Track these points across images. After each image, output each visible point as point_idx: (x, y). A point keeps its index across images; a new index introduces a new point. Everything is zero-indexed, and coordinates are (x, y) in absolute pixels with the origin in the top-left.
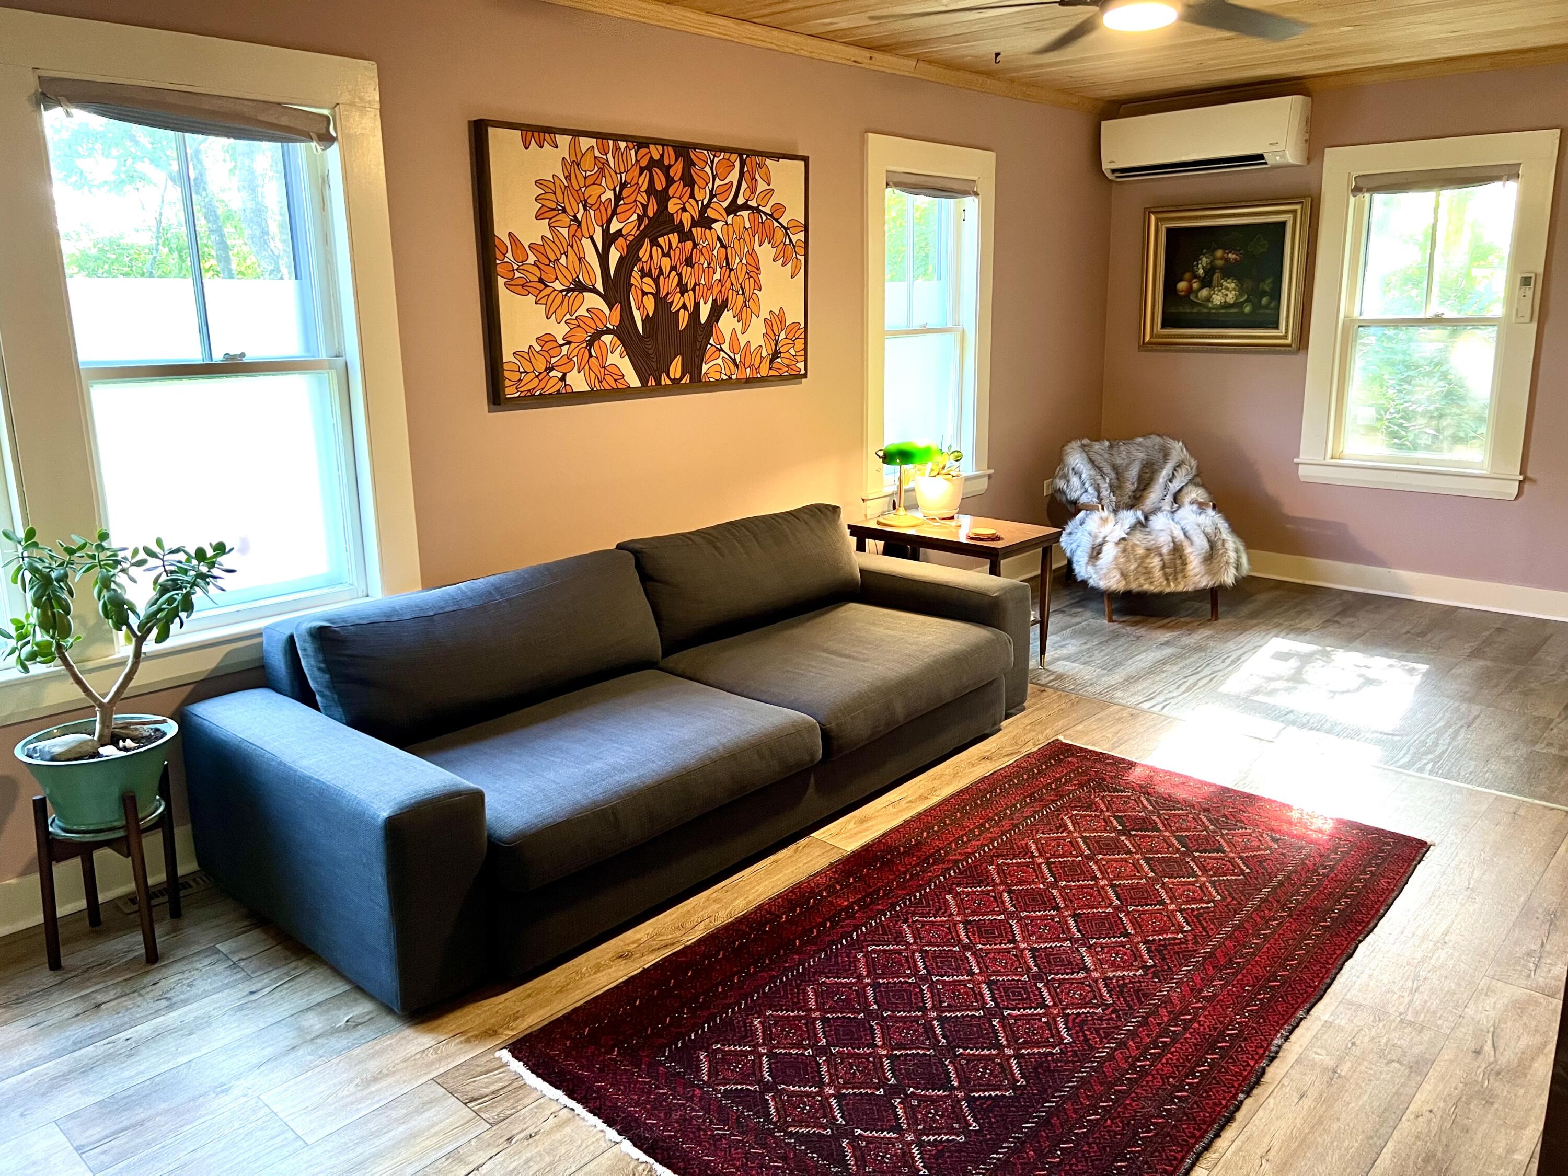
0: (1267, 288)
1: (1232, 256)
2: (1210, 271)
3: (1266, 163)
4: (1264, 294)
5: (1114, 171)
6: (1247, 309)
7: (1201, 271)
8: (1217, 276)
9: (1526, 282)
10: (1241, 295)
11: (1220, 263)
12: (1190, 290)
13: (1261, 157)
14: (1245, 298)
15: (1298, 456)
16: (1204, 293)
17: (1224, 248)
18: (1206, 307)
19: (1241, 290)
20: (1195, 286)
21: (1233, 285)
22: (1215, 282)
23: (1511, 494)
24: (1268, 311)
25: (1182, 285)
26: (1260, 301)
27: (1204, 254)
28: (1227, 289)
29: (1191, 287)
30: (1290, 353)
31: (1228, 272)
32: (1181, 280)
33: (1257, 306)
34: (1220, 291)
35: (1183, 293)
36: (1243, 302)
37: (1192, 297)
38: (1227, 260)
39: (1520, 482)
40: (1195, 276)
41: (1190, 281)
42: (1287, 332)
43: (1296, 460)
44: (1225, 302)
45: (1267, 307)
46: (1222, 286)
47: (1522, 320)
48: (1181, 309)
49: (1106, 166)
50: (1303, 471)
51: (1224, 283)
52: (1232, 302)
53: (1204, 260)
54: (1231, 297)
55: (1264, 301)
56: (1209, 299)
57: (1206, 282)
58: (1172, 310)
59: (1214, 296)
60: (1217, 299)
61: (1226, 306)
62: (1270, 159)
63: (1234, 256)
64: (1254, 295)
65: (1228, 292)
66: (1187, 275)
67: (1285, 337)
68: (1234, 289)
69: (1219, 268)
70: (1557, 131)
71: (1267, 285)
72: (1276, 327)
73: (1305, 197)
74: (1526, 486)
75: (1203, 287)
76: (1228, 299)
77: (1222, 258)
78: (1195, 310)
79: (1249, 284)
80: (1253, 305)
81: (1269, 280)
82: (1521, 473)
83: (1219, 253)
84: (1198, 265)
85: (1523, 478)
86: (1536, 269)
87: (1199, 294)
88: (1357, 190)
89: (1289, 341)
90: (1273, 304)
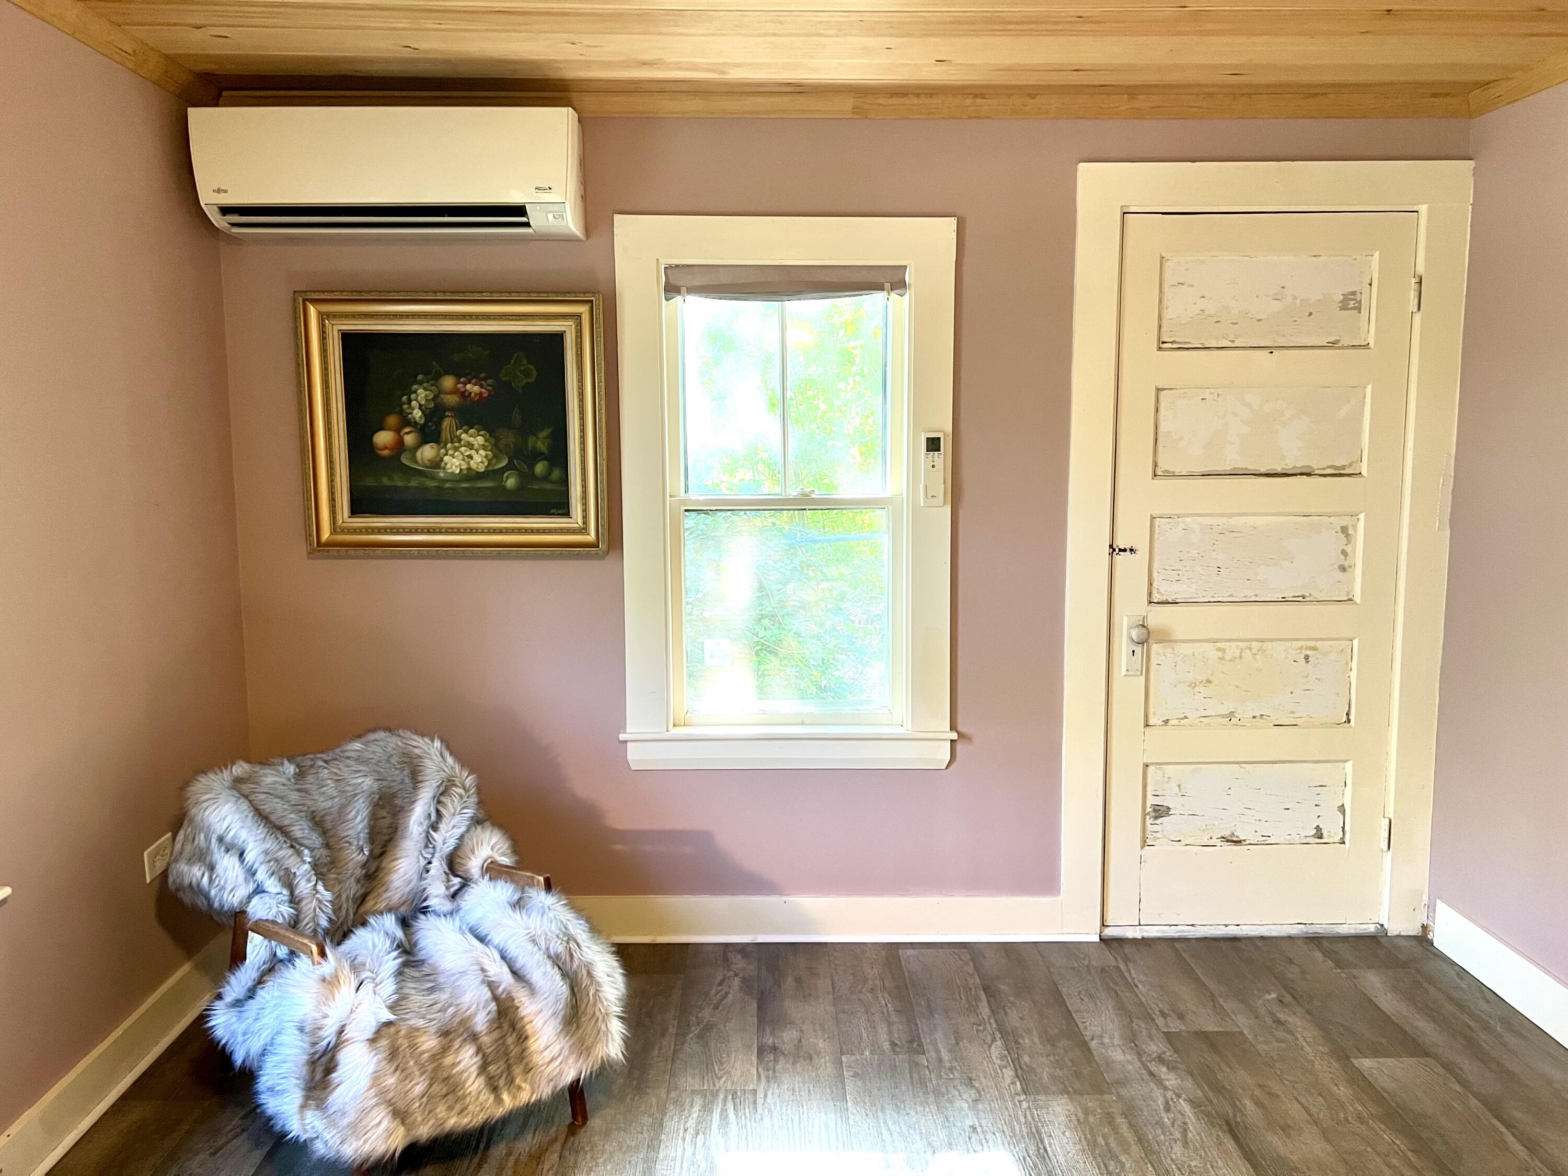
0: (542, 446)
1: (473, 388)
2: (435, 413)
3: (527, 225)
4: (536, 456)
5: (225, 210)
6: (511, 482)
7: (417, 414)
8: (447, 423)
9: (933, 445)
10: (497, 457)
11: (452, 399)
12: (399, 446)
13: (520, 210)
14: (504, 463)
15: (622, 727)
16: (427, 452)
17: (458, 376)
18: (433, 478)
19: (496, 448)
20: (409, 439)
21: (480, 440)
22: (445, 434)
23: (942, 761)
24: (548, 486)
25: (383, 438)
26: (532, 467)
27: (420, 383)
28: (470, 446)
29: (400, 443)
30: (597, 557)
31: (470, 415)
32: (381, 429)
33: (527, 477)
34: (456, 449)
35: (386, 453)
36: (503, 470)
37: (405, 460)
38: (464, 395)
39: (953, 741)
40: (406, 422)
41: (398, 430)
42: (585, 523)
43: (622, 737)
44: (469, 469)
45: (546, 478)
46: (460, 440)
47: (934, 501)
48: (385, 481)
49: (208, 198)
50: (637, 756)
51: (464, 436)
52: (482, 469)
53: (422, 394)
54: (479, 461)
55: (540, 468)
56: (437, 464)
57: (430, 433)
58: (369, 482)
59: (446, 458)
60: (454, 464)
61: (470, 476)
62: (535, 217)
63: (476, 389)
64: (520, 457)
65: (473, 452)
66: (392, 420)
67: (584, 530)
68: (484, 448)
69: (451, 409)
70: (953, 221)
71: (541, 442)
72: (567, 514)
73: (593, 294)
74: (959, 747)
75: (424, 441)
76: (473, 464)
77: (455, 391)
78: (414, 483)
79: (509, 438)
80: (521, 475)
81: (544, 434)
82: (953, 728)
83: (448, 382)
84: (410, 401)
85: (954, 736)
86: (943, 425)
87: (419, 454)
88: (671, 290)
89: (592, 537)
90: (556, 474)
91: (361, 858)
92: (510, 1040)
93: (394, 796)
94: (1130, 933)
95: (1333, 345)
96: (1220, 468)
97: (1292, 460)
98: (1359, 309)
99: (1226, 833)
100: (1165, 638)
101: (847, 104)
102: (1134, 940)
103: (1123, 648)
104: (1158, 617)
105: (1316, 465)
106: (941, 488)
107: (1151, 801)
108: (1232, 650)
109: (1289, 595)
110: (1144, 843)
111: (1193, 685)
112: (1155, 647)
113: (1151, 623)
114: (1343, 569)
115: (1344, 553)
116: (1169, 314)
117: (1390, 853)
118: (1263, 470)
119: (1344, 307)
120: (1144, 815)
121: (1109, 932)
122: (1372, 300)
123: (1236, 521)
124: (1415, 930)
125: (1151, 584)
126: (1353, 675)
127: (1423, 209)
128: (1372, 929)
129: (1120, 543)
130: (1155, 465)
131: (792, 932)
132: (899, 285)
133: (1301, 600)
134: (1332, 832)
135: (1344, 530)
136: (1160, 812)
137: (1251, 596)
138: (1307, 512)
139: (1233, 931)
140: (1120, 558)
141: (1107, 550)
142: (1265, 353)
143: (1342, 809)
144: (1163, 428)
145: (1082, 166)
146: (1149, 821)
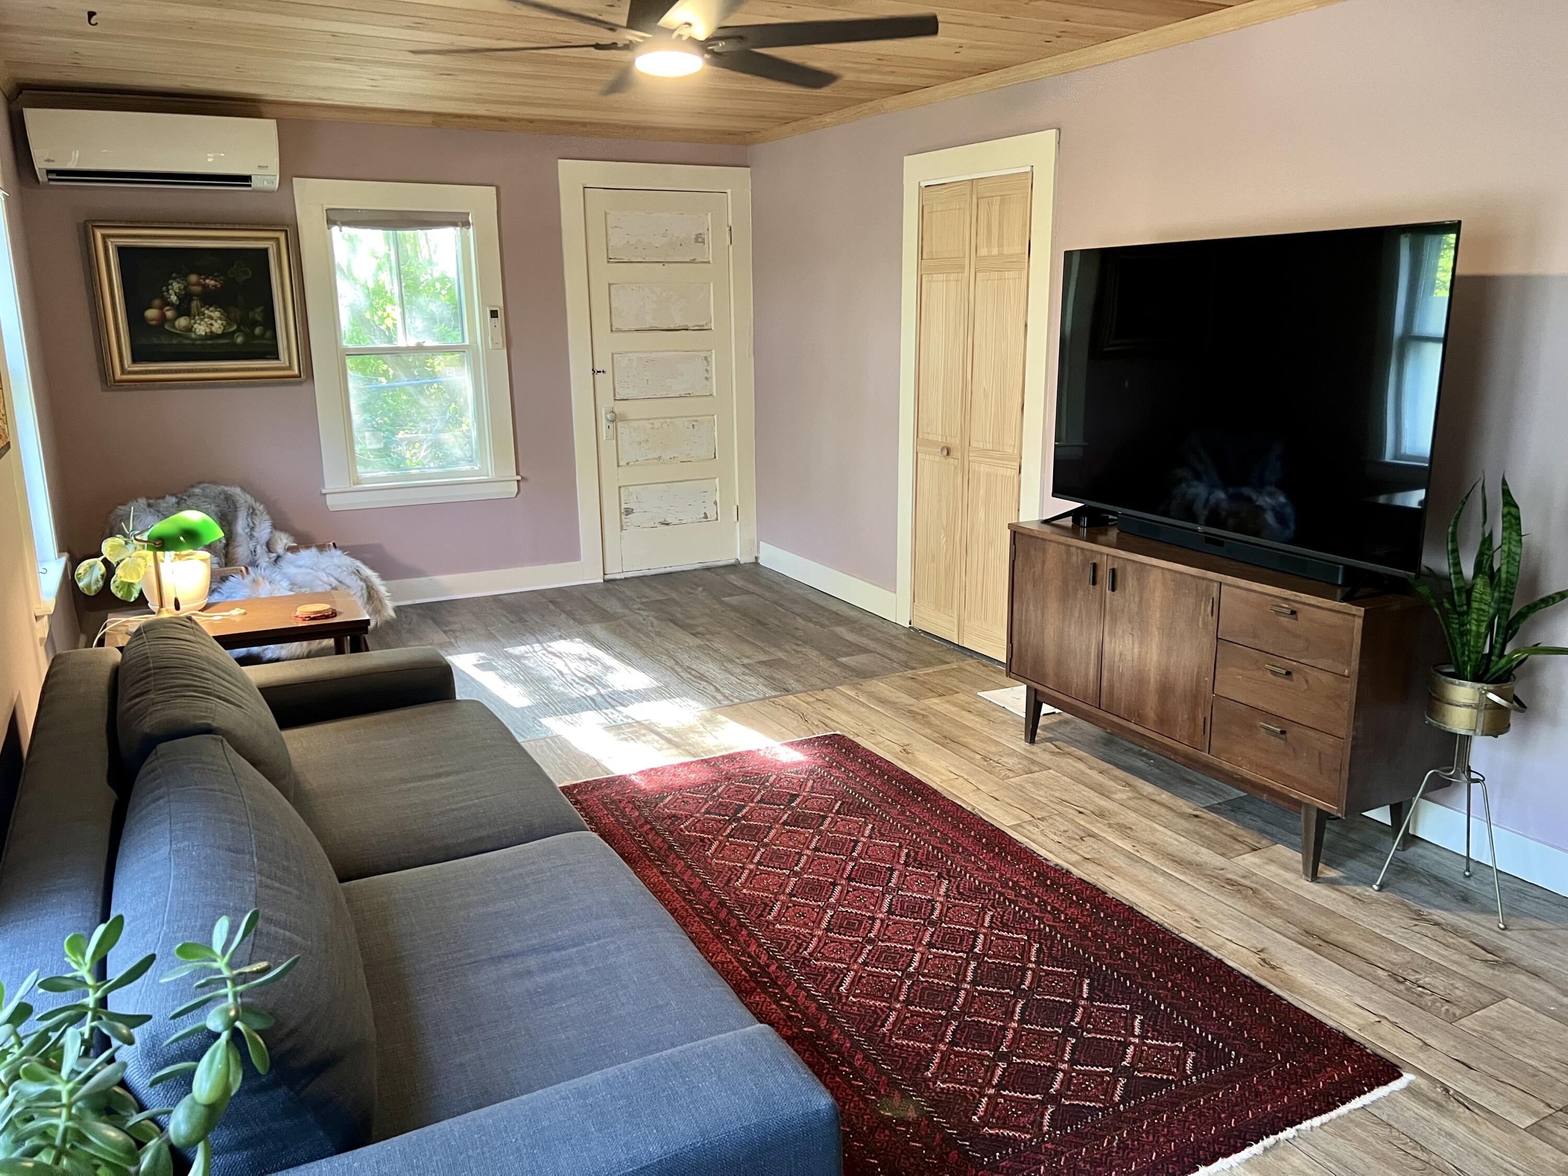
0: (258, 318)
1: (211, 282)
2: (186, 298)
3: (250, 186)
4: (255, 323)
5: (49, 172)
6: (239, 340)
7: (174, 298)
8: (195, 304)
9: (494, 314)
10: (229, 324)
11: (197, 289)
12: (163, 319)
13: (247, 178)
14: (235, 327)
15: (324, 487)
16: (182, 322)
17: (199, 274)
18: (190, 339)
19: (228, 318)
20: (170, 314)
21: (217, 314)
22: (194, 311)
23: (512, 493)
24: (264, 342)
25: (151, 313)
26: (253, 331)
27: (174, 279)
28: (211, 318)
29: (163, 316)
30: (300, 383)
31: (210, 299)
32: (150, 307)
33: (250, 336)
34: (202, 320)
35: (154, 323)
36: (234, 332)
37: (167, 327)
38: (205, 286)
39: (518, 481)
40: (168, 303)
41: (161, 308)
42: (290, 363)
43: (324, 491)
44: (211, 332)
45: (262, 337)
46: (204, 314)
48: (155, 341)
49: (40, 165)
50: (333, 502)
51: (206, 312)
52: (220, 332)
53: (176, 286)
54: (217, 327)
55: (258, 331)
56: (190, 329)
57: (183, 309)
58: (143, 341)
59: (195, 326)
60: (201, 329)
61: (212, 336)
62: (256, 183)
63: (213, 282)
64: (245, 325)
65: (213, 322)
66: (157, 302)
67: (290, 367)
68: (220, 319)
69: (197, 295)
70: (493, 189)
71: (257, 314)
72: (277, 358)
73: (288, 226)
74: (521, 484)
75: (179, 315)
76: (214, 329)
77: (198, 284)
78: (174, 342)
79: (237, 313)
80: (245, 335)
81: (259, 310)
82: (518, 474)
83: (193, 278)
84: (168, 290)
85: (519, 478)
86: (499, 304)
87: (177, 323)
88: (331, 222)
89: (296, 372)
90: (269, 334)
94: (618, 577)
95: (693, 261)
96: (644, 327)
97: (678, 324)
98: (703, 242)
99: (662, 520)
100: (624, 419)
101: (429, 120)
102: (621, 579)
103: (603, 424)
104: (620, 407)
105: (690, 325)
106: (500, 339)
107: (624, 506)
108: (657, 424)
109: (682, 393)
110: (622, 529)
111: (640, 443)
112: (619, 424)
113: (616, 410)
114: (707, 379)
115: (707, 370)
116: (611, 244)
117: (738, 524)
118: (665, 328)
119: (697, 241)
120: (621, 514)
121: (607, 577)
122: (709, 238)
123: (653, 355)
124: (754, 560)
125: (614, 390)
126: (716, 433)
127: (729, 191)
128: (733, 561)
129: (597, 368)
130: (612, 326)
131: (436, 596)
132: (466, 224)
133: (688, 396)
134: (711, 515)
135: (706, 358)
136: (629, 512)
137: (664, 394)
138: (688, 349)
139: (669, 570)
140: (598, 376)
141: (591, 372)
142: (661, 265)
143: (715, 503)
144: (613, 306)
145: (560, 161)
146: (623, 517)
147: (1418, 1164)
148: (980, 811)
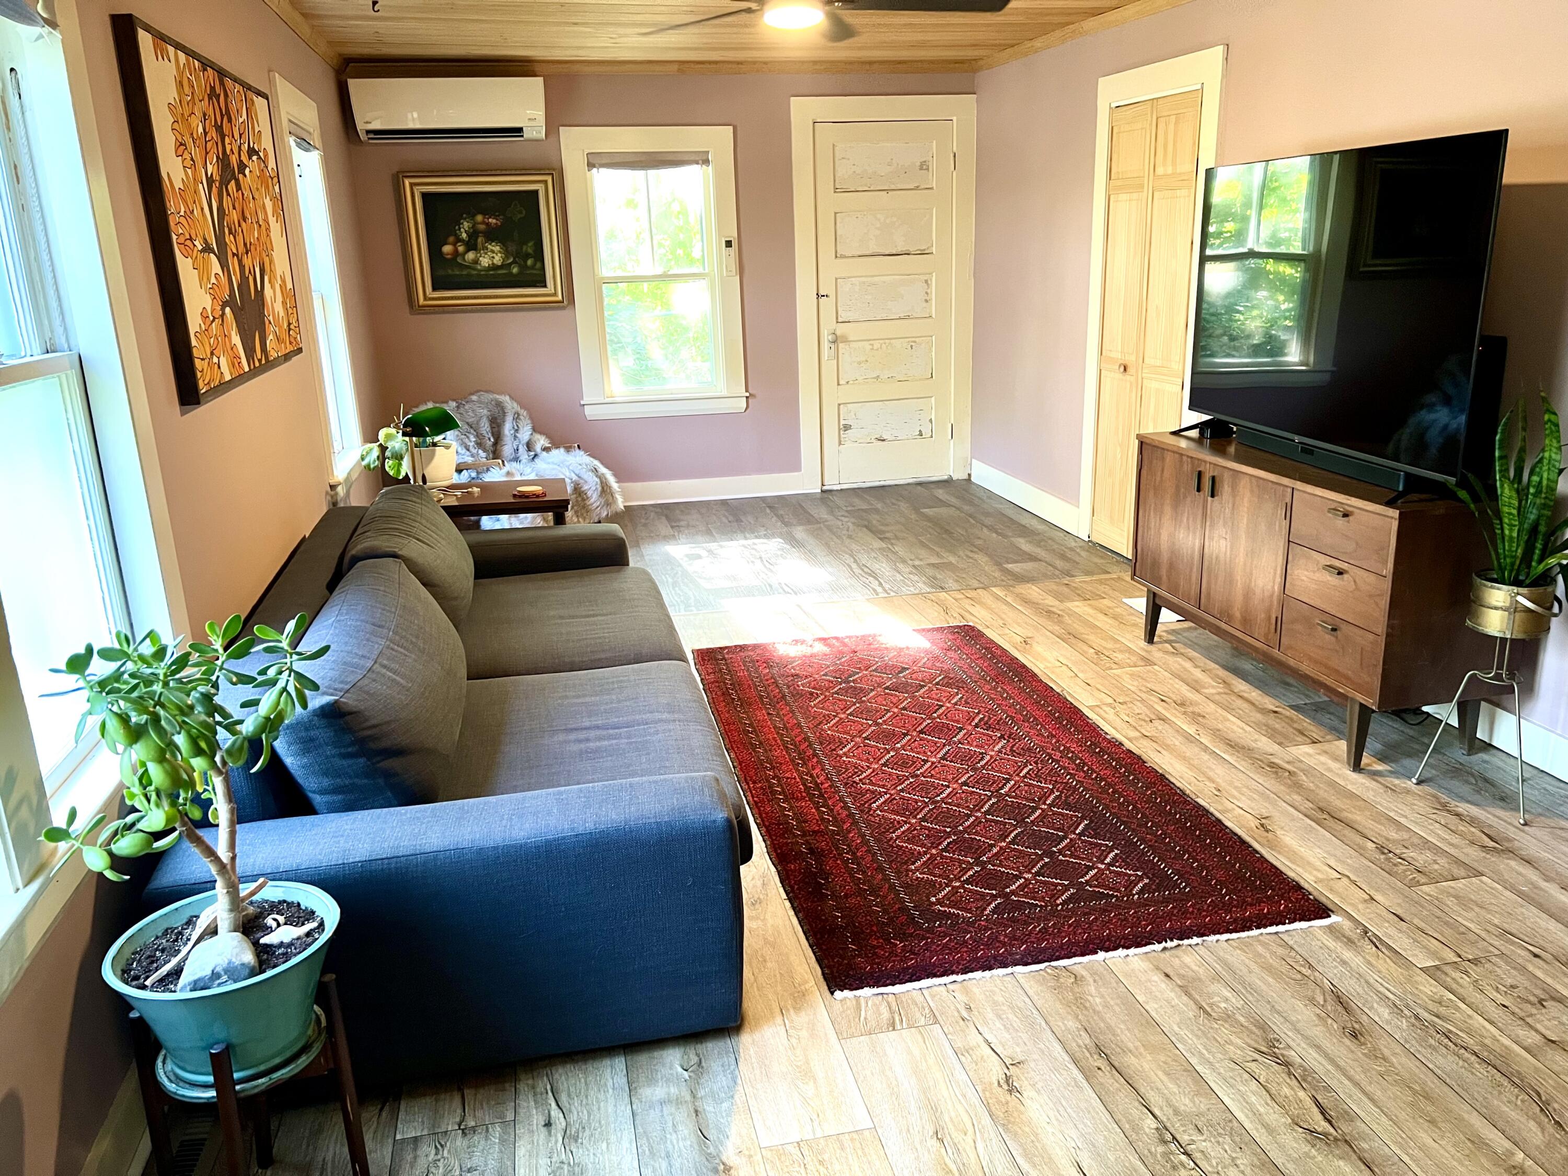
0: (530, 251)
1: (492, 221)
2: (473, 235)
3: (523, 136)
4: (528, 256)
5: (368, 132)
6: (515, 270)
7: (464, 235)
8: (480, 240)
9: (729, 244)
10: (507, 257)
11: (482, 227)
12: (456, 253)
13: (520, 130)
14: (511, 260)
15: (582, 398)
16: (471, 256)
17: (484, 214)
18: (475, 269)
19: (506, 253)
20: (461, 249)
21: (498, 248)
22: (480, 246)
23: (741, 408)
24: (534, 272)
25: (447, 249)
26: (525, 262)
27: (465, 219)
28: (493, 252)
29: (456, 251)
30: (564, 308)
31: (492, 235)
32: (446, 244)
33: (523, 267)
34: (486, 253)
35: (449, 257)
36: (510, 264)
37: (459, 260)
38: (488, 224)
39: (747, 397)
40: (459, 240)
41: (454, 244)
42: (555, 290)
43: (582, 403)
44: (493, 264)
45: (533, 267)
46: (487, 249)
47: (730, 274)
48: (450, 272)
49: (360, 126)
50: (588, 411)
51: (489, 246)
52: (500, 264)
53: (466, 225)
54: (498, 259)
55: (529, 262)
56: (476, 262)
57: (471, 245)
58: (441, 273)
59: (481, 259)
60: (485, 262)
61: (494, 267)
62: (527, 134)
63: (494, 221)
64: (520, 257)
65: (494, 255)
66: (451, 239)
67: (555, 294)
68: (500, 252)
69: (481, 232)
70: (731, 128)
71: (529, 248)
72: (545, 286)
73: (554, 170)
74: (750, 400)
75: (468, 251)
76: (495, 261)
77: (483, 223)
78: (465, 272)
79: (513, 248)
80: (520, 266)
81: (530, 244)
82: (747, 391)
83: (479, 218)
84: (460, 229)
85: (747, 394)
86: (733, 234)
87: (466, 257)
88: (591, 165)
89: (560, 298)
90: (538, 265)
91: (490, 443)
92: (579, 499)
93: (496, 418)
94: (835, 488)
95: (917, 188)
96: (867, 253)
97: (900, 248)
98: (928, 169)
99: (878, 436)
100: (845, 340)
101: (676, 67)
102: (837, 490)
103: (825, 345)
104: (841, 330)
105: (912, 249)
106: (734, 267)
107: (842, 422)
108: (877, 345)
109: (902, 315)
110: (840, 444)
111: (859, 363)
112: (841, 345)
113: (838, 333)
114: (926, 301)
115: (927, 293)
116: (838, 175)
117: (952, 441)
118: (887, 253)
119: (921, 169)
120: (839, 429)
121: (825, 488)
122: (934, 165)
123: (876, 279)
124: (966, 477)
125: (837, 313)
126: (933, 354)
127: (955, 119)
128: (946, 477)
129: (821, 293)
130: (836, 252)
131: (674, 498)
132: (706, 162)
133: (908, 317)
134: (927, 433)
135: (926, 281)
136: (847, 427)
137: (884, 316)
138: (908, 272)
139: (882, 483)
140: (822, 300)
141: (816, 296)
142: (885, 193)
143: (931, 421)
144: (838, 233)
145: (792, 98)
146: (842, 432)
147: (1299, 977)
148: (1068, 692)
